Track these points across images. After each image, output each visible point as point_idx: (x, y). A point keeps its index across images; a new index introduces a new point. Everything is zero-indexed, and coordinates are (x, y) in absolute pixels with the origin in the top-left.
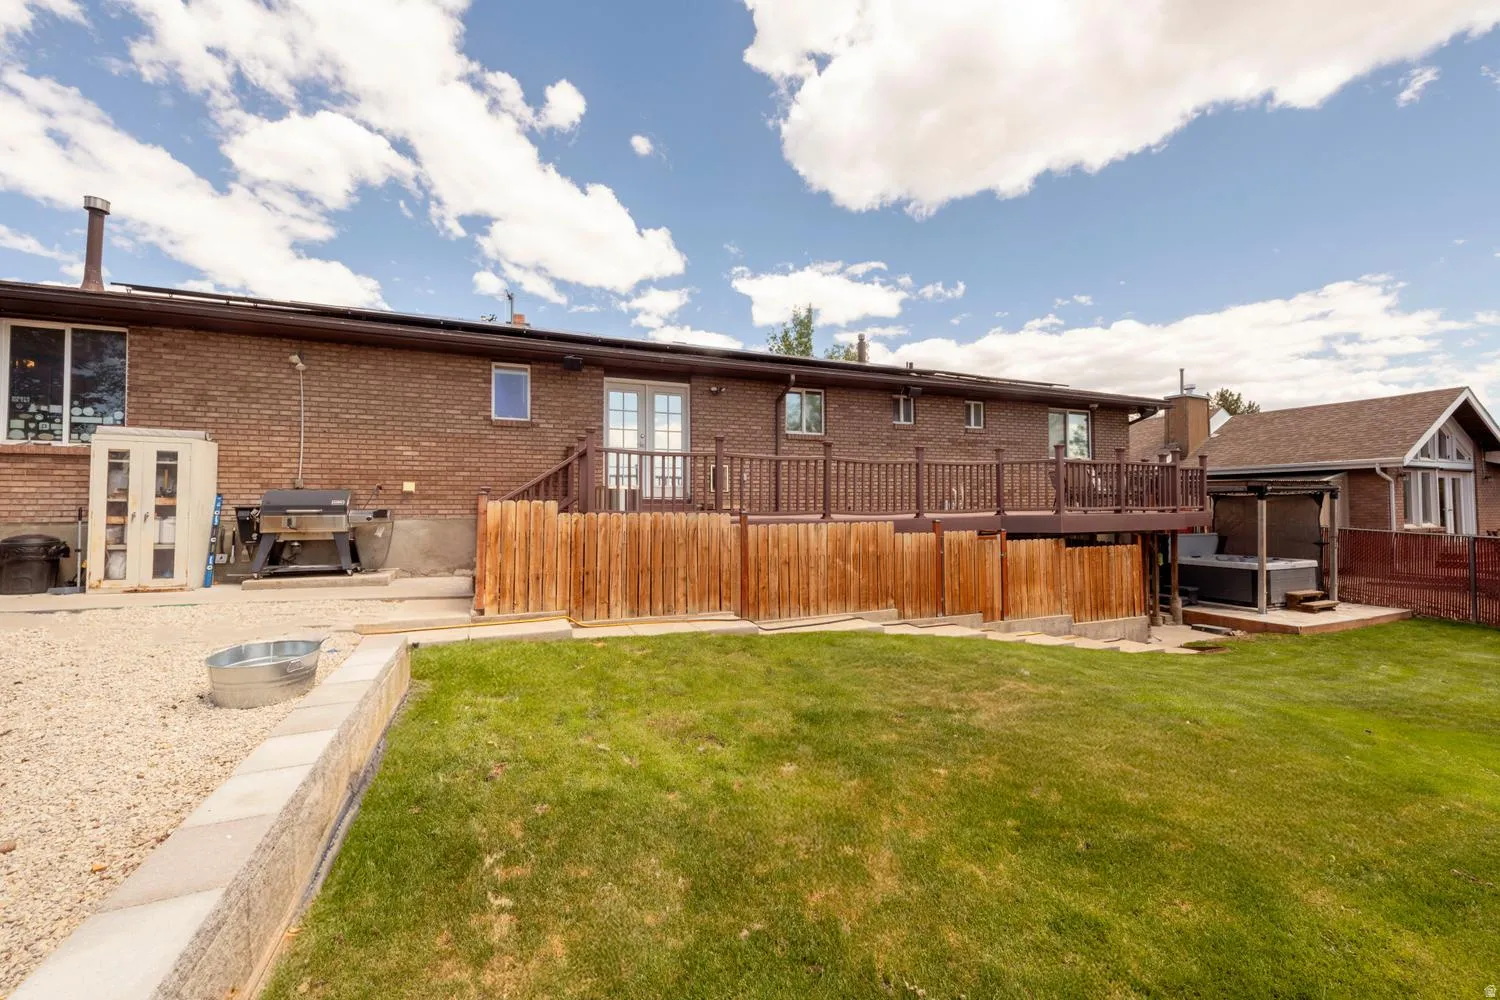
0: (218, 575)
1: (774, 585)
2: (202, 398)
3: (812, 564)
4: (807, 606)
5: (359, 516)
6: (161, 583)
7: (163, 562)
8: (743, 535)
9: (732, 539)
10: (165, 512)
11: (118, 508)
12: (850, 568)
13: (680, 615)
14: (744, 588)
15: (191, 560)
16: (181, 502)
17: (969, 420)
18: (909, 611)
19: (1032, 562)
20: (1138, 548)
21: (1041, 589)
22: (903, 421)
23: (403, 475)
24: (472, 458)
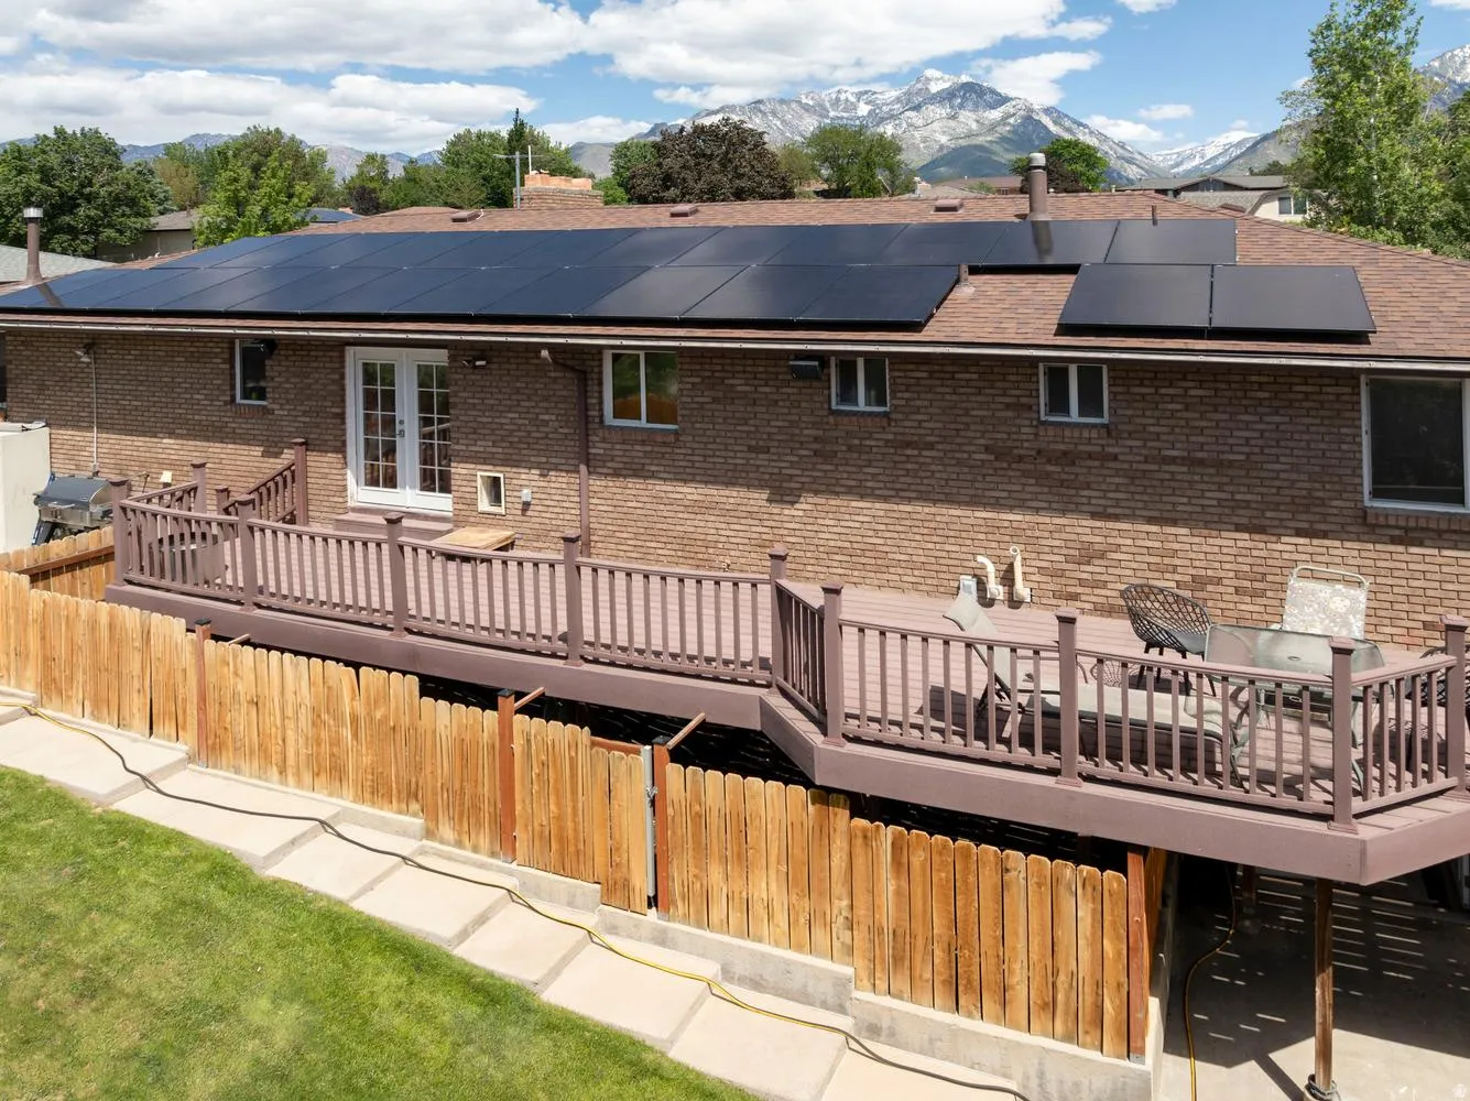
1: (239, 727)
8: (200, 654)
9: (187, 659)
12: (345, 734)
14: (201, 725)
17: (1059, 403)
18: (446, 831)
19: (740, 826)
20: (1128, 888)
21: (767, 886)
22: (863, 404)
23: (163, 464)
24: (216, 448)
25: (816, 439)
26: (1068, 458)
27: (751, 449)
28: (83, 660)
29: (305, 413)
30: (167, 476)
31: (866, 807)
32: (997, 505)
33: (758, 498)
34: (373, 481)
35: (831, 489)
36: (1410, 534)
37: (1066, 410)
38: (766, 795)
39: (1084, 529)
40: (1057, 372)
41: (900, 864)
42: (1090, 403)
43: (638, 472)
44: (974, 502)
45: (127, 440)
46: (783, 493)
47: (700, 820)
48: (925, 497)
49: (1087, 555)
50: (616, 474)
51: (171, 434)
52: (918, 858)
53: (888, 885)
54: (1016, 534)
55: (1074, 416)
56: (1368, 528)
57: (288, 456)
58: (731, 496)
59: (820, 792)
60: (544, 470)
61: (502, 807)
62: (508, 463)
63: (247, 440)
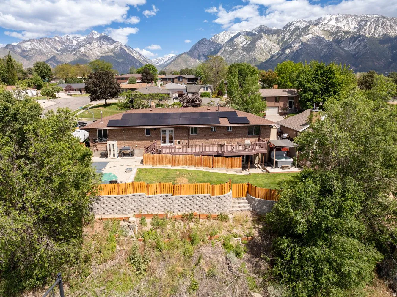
0: (119, 156)
1: (177, 162)
2: (115, 136)
3: (182, 160)
4: (181, 165)
5: (131, 150)
6: (114, 158)
7: (114, 155)
9: (171, 157)
10: (114, 150)
11: (110, 150)
12: (187, 161)
13: (165, 166)
14: (172, 163)
15: (116, 155)
16: (115, 149)
17: (228, 130)
18: (196, 166)
19: (218, 160)
20: (241, 158)
21: (220, 164)
22: (213, 131)
23: (136, 144)
24: (144, 141)
25: (210, 134)
26: (229, 134)
27: (204, 136)
28: (158, 160)
29: (156, 137)
30: (136, 145)
31: (227, 157)
32: (224, 138)
33: (205, 140)
34: (163, 143)
35: (211, 138)
36: (250, 137)
38: (221, 158)
39: (230, 139)
40: (228, 127)
41: (229, 160)
42: (231, 130)
43: (194, 139)
44: (222, 138)
45: (130, 142)
46: (207, 139)
47: (216, 160)
48: (219, 138)
49: (230, 141)
50: (192, 139)
51: (137, 140)
52: (230, 159)
53: (228, 161)
54: (225, 141)
56: (248, 137)
57: (154, 142)
58: (202, 140)
59: (224, 156)
60: (184, 140)
61: (201, 163)
62: (180, 139)
63: (148, 140)
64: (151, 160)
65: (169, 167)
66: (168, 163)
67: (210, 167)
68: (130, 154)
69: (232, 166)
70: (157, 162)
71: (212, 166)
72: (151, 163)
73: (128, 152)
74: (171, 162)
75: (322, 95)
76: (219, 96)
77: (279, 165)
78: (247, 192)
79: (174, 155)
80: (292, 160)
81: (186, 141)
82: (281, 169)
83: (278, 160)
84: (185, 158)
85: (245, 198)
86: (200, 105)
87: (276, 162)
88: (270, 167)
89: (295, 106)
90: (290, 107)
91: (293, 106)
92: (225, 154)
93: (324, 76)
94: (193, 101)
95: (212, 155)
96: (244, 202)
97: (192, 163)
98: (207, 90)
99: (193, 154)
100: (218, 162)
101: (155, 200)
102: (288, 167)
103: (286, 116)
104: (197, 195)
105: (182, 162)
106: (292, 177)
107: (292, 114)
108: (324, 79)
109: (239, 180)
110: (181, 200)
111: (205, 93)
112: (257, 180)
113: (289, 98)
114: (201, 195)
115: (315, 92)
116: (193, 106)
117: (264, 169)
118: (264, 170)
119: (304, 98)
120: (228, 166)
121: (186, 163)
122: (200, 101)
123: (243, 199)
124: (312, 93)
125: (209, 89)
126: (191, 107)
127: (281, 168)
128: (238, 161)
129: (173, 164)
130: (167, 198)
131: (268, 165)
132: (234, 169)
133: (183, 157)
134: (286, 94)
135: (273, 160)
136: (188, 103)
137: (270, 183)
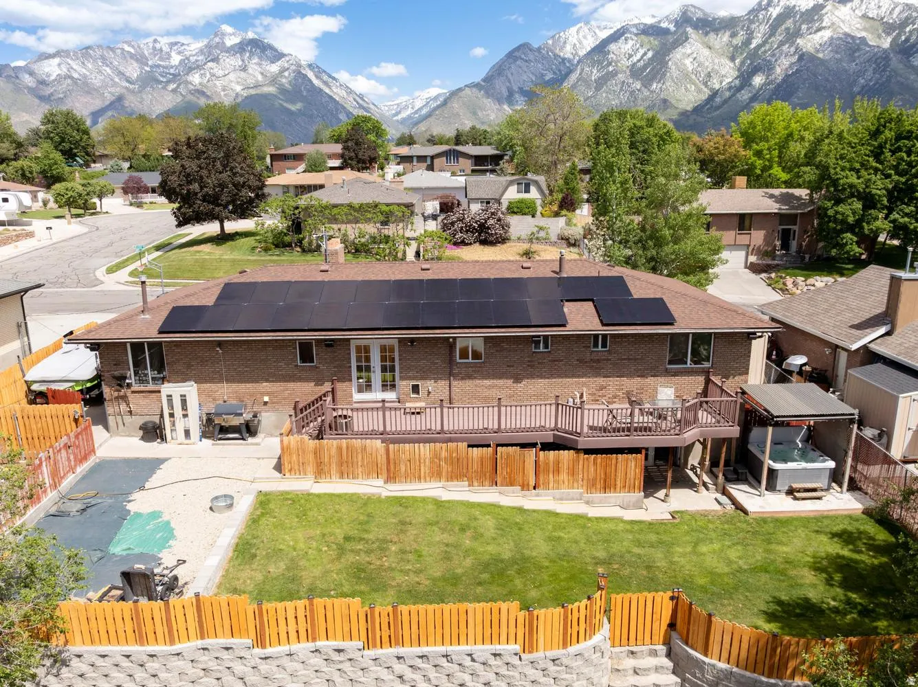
0: (205, 435)
1: (403, 469)
2: (189, 366)
3: (422, 461)
4: (420, 478)
5: (247, 416)
6: (187, 441)
7: (187, 433)
8: (387, 451)
9: (383, 451)
10: (185, 416)
11: (172, 415)
12: (443, 463)
13: (360, 481)
14: (388, 470)
15: (196, 432)
16: (189, 412)
17: (596, 345)
18: (476, 483)
19: (557, 463)
20: (641, 457)
21: (564, 476)
22: (542, 349)
23: (263, 394)
24: (291, 385)
25: (529, 361)
26: (598, 361)
27: (508, 366)
28: (334, 460)
29: (335, 367)
30: (266, 399)
31: (588, 451)
32: (579, 376)
33: (510, 382)
34: (360, 390)
35: (532, 376)
36: (676, 374)
37: (598, 347)
38: (565, 454)
39: (601, 381)
40: (596, 336)
41: (595, 463)
42: (604, 346)
43: (469, 377)
44: (573, 376)
45: (243, 385)
46: (517, 379)
47: (547, 464)
48: (560, 376)
49: (602, 388)
50: (463, 379)
51: (267, 381)
52: (599, 461)
53: (592, 469)
54: (584, 384)
55: (600, 348)
56: (668, 373)
57: (327, 387)
58: (500, 382)
59: (577, 450)
60: (436, 380)
61: (492, 475)
62: (423, 378)
63: (307, 380)
64: (311, 457)
65: (374, 487)
66: (373, 470)
67: (524, 487)
68: (244, 429)
69: (607, 485)
70: (334, 466)
71: (532, 483)
72: (310, 469)
73: (236, 421)
74: (385, 468)
75: (890, 210)
76: (564, 212)
77: (782, 484)
78: (672, 626)
79: (395, 442)
80: (831, 464)
81: (443, 384)
82: (789, 499)
83: (777, 466)
84: (436, 456)
85: (662, 649)
86: (503, 240)
87: (772, 473)
88: (745, 487)
89: (800, 246)
90: (785, 246)
91: (794, 245)
92: (583, 442)
93: (899, 149)
94: (483, 227)
95: (534, 445)
96: (657, 669)
97: (458, 471)
98: (527, 191)
99: (462, 440)
100: (557, 471)
101: (291, 665)
102: (814, 490)
103: (773, 275)
104: (464, 648)
105: (424, 470)
106: (834, 535)
107: (794, 268)
108: (902, 159)
109: (636, 550)
110: (399, 668)
111: (521, 201)
112: (704, 549)
113: (782, 218)
114: (483, 650)
115: (869, 202)
116: (484, 242)
117: (724, 492)
118: (724, 499)
119: (836, 220)
120: (591, 485)
121: (436, 474)
122: (506, 227)
123: (654, 653)
124: (858, 205)
125: (533, 189)
126: (478, 244)
127: (790, 492)
128: (633, 467)
129: (391, 478)
130: (341, 657)
131: (738, 479)
132: (612, 496)
133: (425, 450)
134: (772, 207)
135: (761, 463)
136: (467, 231)
137: (754, 570)
